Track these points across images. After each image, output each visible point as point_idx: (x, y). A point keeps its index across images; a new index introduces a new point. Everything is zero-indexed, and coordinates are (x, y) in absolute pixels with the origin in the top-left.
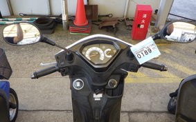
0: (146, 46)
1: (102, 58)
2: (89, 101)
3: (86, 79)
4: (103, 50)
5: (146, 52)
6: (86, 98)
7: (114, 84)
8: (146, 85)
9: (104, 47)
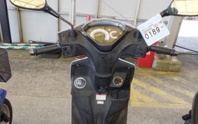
0: (154, 23)
1: (107, 38)
2: (90, 104)
3: (89, 78)
4: (109, 32)
5: (154, 31)
6: (88, 99)
7: (119, 81)
8: (154, 109)
9: (109, 30)
